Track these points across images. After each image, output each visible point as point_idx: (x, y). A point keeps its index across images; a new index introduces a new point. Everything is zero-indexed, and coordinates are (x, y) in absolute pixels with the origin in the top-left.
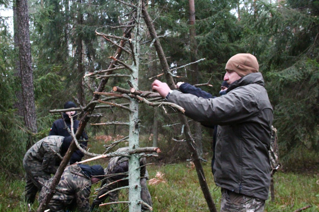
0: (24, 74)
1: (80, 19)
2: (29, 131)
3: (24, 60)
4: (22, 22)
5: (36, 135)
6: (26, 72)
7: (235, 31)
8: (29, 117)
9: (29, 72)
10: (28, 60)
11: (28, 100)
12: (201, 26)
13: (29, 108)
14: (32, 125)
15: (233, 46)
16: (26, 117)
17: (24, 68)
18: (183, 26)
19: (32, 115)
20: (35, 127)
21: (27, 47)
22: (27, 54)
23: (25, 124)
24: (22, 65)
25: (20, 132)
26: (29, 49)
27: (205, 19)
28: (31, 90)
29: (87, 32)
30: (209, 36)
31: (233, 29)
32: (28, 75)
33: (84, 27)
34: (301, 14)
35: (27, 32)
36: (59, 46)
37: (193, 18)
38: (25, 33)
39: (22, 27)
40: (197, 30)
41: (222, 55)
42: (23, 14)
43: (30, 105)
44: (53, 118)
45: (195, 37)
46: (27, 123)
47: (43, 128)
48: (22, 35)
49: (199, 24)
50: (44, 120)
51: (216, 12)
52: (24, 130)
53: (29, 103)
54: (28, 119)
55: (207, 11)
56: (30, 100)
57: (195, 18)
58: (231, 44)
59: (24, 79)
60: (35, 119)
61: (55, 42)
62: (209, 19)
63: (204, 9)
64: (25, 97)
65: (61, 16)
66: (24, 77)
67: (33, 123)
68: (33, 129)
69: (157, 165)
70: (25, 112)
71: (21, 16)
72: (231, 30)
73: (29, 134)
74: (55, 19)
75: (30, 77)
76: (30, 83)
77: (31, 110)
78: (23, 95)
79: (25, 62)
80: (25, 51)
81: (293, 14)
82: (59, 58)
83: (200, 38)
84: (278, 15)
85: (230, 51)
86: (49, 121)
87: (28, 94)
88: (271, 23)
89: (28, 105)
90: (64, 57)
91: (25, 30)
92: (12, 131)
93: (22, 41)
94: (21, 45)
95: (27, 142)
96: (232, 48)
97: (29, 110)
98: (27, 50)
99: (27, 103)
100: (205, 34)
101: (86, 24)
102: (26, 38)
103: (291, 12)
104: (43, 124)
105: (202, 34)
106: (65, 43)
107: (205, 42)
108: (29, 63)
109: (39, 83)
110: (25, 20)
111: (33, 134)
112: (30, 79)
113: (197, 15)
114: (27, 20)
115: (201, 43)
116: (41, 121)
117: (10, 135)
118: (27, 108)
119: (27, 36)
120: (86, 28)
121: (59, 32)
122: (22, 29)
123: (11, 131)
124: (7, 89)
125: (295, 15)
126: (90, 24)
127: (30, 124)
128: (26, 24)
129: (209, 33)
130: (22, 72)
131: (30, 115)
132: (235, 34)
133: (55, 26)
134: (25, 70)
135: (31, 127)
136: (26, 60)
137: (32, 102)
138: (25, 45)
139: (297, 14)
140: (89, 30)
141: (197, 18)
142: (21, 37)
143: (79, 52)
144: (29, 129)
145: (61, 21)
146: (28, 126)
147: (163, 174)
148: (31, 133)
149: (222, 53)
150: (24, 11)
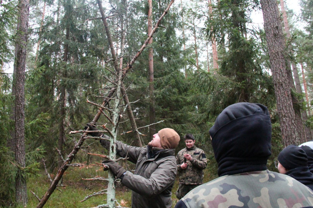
0: (18, 119)
1: (65, 73)
2: (18, 165)
3: (18, 108)
4: (20, 78)
5: (25, 169)
6: (19, 118)
7: (183, 86)
8: (19, 154)
9: (22, 118)
10: (22, 108)
11: (19, 140)
12: (158, 83)
13: (20, 146)
14: (21, 160)
15: (182, 98)
16: (17, 154)
17: (18, 114)
18: (144, 83)
19: (22, 152)
20: (24, 162)
21: (22, 98)
22: (22, 103)
23: (16, 160)
24: (16, 112)
25: (11, 166)
26: (23, 99)
27: (161, 78)
28: (23, 132)
29: (70, 84)
30: (164, 91)
31: (181, 85)
32: (20, 120)
33: (68, 79)
34: (229, 80)
35: (23, 86)
36: (47, 92)
37: (152, 77)
38: (21, 87)
39: (19, 82)
40: (155, 86)
41: (173, 104)
42: (21, 73)
43: (21, 144)
44: (38, 153)
45: (153, 91)
46: (17, 159)
47: (30, 161)
48: (18, 89)
49: (156, 82)
50: (31, 155)
51: (169, 73)
52: (14, 164)
53: (20, 143)
54: (19, 156)
55: (163, 71)
56: (21, 140)
57: (153, 77)
58: (180, 96)
59: (17, 123)
60: (24, 155)
61: (44, 90)
62: (164, 78)
63: (160, 69)
64: (17, 137)
65: (50, 71)
66: (18, 122)
67: (22, 159)
68: (22, 164)
69: (121, 191)
70: (16, 149)
71: (19, 74)
72: (180, 85)
73: (19, 168)
74: (46, 73)
75: (22, 121)
76: (22, 126)
77: (22, 148)
78: (15, 136)
79: (19, 109)
80: (20, 101)
81: (224, 80)
82: (46, 102)
83: (157, 92)
84: (214, 80)
85: (179, 102)
86: (35, 155)
87: (20, 136)
88: (209, 85)
89: (19, 144)
90: (50, 101)
91: (21, 85)
92: (5, 165)
93: (18, 93)
94: (17, 96)
95: (17, 174)
96: (181, 99)
97: (19, 148)
98: (22, 100)
99: (19, 142)
100: (160, 89)
101: (69, 77)
102: (21, 91)
103: (223, 78)
104: (31, 158)
105: (158, 89)
106: (52, 91)
107: (160, 95)
108: (22, 111)
109: (29, 126)
110: (22, 77)
111: (22, 168)
112: (22, 124)
113: (155, 74)
114: (23, 77)
115: (158, 96)
116: (29, 156)
117: (3, 169)
118: (18, 146)
119: (23, 89)
120: (69, 80)
121: (47, 82)
122: (19, 84)
123: (3, 165)
124: (3, 128)
125: (226, 80)
126: (72, 77)
127: (20, 159)
128: (23, 80)
129: (164, 89)
130: (16, 117)
131: (21, 153)
132: (183, 88)
133: (45, 78)
134: (19, 116)
135: (21, 162)
136: (20, 108)
137: (23, 142)
138: (20, 97)
139: (227, 80)
140: (71, 82)
141: (155, 76)
142: (18, 90)
143: (62, 99)
144: (19, 164)
145: (50, 74)
146: (18, 161)
147: (126, 202)
148: (20, 167)
149: (174, 103)
150: (22, 70)
